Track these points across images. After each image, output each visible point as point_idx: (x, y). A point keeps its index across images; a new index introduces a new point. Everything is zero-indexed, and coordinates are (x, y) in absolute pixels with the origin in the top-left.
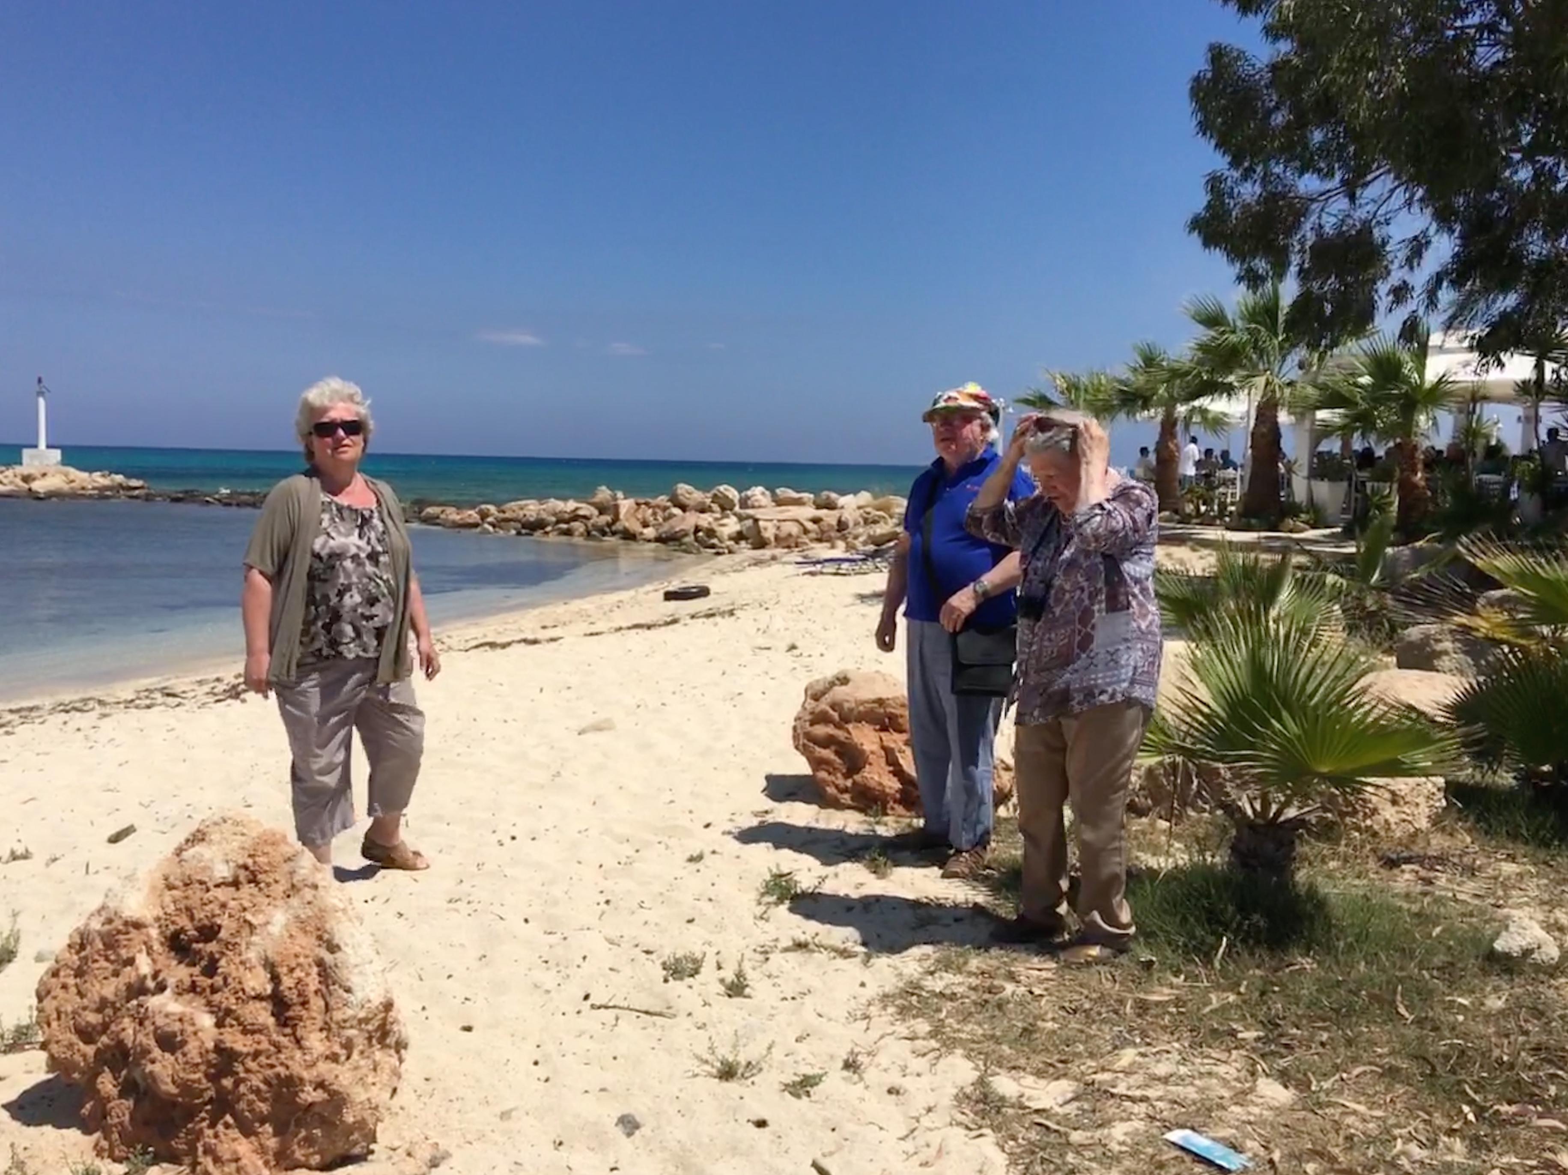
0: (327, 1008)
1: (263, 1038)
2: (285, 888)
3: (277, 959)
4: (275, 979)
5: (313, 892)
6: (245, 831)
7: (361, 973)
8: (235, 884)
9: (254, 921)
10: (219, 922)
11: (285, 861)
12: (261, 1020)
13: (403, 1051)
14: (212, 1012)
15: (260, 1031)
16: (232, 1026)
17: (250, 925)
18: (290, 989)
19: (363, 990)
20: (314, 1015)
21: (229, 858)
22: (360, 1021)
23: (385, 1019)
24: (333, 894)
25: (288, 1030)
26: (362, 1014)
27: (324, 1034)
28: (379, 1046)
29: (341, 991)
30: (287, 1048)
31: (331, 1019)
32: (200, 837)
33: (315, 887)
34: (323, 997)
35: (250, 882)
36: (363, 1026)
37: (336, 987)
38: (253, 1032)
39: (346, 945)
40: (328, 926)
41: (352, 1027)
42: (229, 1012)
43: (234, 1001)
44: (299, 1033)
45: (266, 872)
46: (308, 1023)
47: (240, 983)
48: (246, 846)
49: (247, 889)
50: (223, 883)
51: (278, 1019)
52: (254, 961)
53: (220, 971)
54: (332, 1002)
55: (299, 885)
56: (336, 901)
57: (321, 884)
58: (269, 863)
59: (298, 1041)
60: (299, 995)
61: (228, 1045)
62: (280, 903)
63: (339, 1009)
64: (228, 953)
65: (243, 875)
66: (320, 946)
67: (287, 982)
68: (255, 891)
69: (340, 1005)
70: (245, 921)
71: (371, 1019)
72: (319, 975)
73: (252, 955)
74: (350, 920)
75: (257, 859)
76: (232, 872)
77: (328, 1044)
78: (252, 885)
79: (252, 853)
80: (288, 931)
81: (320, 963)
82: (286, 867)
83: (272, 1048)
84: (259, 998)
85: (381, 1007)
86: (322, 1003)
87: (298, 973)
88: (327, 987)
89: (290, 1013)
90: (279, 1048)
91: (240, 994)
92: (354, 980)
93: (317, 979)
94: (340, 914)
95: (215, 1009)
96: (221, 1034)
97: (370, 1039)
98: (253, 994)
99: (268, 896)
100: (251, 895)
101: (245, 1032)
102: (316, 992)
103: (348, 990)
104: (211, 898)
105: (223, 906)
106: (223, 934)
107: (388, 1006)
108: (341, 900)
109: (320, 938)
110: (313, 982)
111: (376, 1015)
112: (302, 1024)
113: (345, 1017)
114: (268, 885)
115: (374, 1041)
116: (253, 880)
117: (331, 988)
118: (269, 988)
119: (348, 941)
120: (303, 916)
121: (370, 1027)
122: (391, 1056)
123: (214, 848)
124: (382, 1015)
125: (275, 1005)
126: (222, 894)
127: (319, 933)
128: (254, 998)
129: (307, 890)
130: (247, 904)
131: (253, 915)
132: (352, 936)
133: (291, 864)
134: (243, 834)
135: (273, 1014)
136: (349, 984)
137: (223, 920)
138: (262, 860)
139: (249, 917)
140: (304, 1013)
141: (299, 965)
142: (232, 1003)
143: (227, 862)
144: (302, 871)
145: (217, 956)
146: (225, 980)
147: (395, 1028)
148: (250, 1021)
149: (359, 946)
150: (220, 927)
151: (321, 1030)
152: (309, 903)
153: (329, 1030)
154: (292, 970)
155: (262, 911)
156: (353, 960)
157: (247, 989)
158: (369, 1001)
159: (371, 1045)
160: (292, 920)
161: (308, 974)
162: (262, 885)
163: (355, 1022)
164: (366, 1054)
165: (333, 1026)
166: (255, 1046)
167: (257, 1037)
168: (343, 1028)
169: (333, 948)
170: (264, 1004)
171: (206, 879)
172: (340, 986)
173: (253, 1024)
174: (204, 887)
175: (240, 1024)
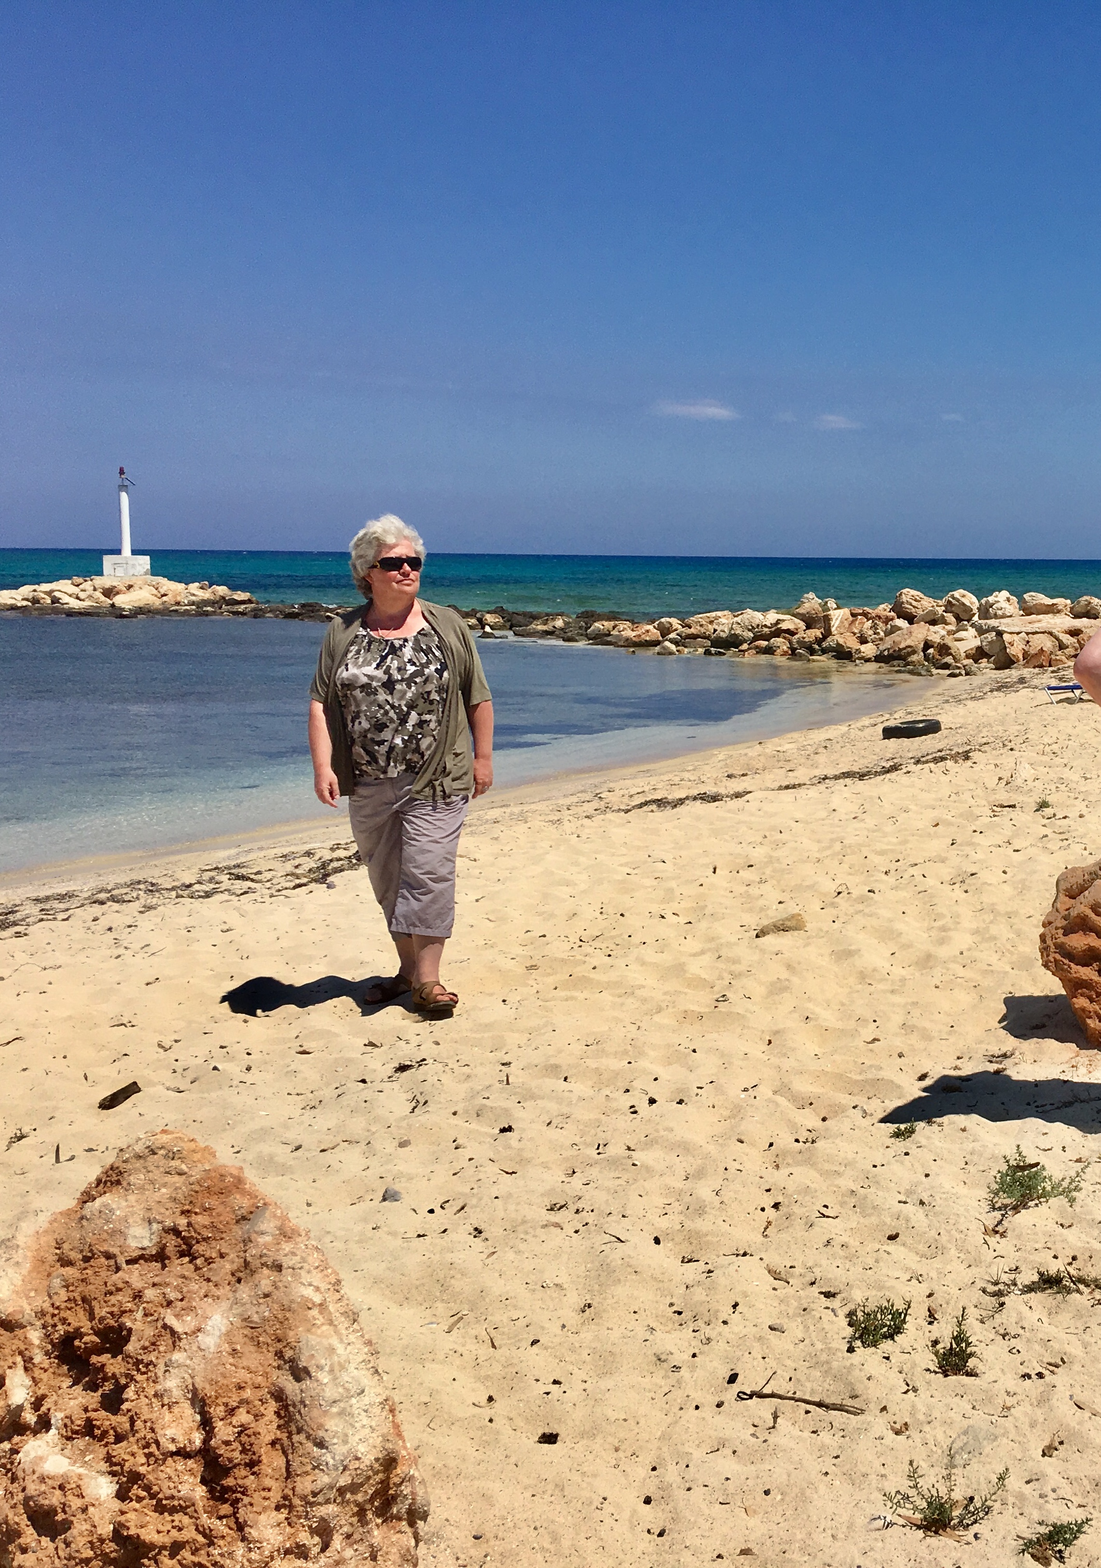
0: (289, 1475)
1: (186, 1520)
2: (235, 1267)
3: (210, 1392)
4: (206, 1424)
5: (274, 1276)
6: (184, 1167)
7: (342, 1413)
8: (161, 1257)
9: (178, 1327)
10: (129, 1324)
11: (238, 1222)
12: (185, 1490)
13: (420, 1524)
14: (113, 1474)
15: (182, 1509)
16: (139, 1499)
17: (173, 1332)
18: (227, 1443)
19: (345, 1442)
20: (268, 1482)
21: (154, 1215)
22: (341, 1491)
23: (385, 1483)
24: (306, 1278)
25: (226, 1509)
26: (345, 1480)
27: (284, 1513)
28: (379, 1521)
29: (309, 1445)
30: (223, 1537)
31: (293, 1489)
32: (115, 1178)
33: (279, 1268)
34: (285, 1453)
35: (182, 1254)
36: (348, 1496)
37: (302, 1437)
38: (173, 1510)
39: (320, 1368)
40: (291, 1336)
41: (328, 1502)
42: (135, 1477)
43: (144, 1460)
44: (242, 1513)
45: (206, 1239)
46: (257, 1497)
47: (153, 1430)
48: (180, 1196)
49: (179, 1267)
50: (142, 1257)
51: (211, 1491)
52: (177, 1394)
53: (125, 1406)
54: (295, 1465)
55: (255, 1263)
56: (309, 1292)
57: (286, 1262)
58: (213, 1226)
59: (240, 1527)
60: (244, 1451)
61: (131, 1532)
62: (224, 1291)
63: (307, 1473)
64: (139, 1377)
65: (172, 1243)
66: (279, 1368)
67: (224, 1431)
68: (188, 1270)
69: (309, 1467)
70: (165, 1327)
71: (362, 1485)
72: (277, 1413)
73: (172, 1384)
74: (331, 1323)
75: (194, 1218)
76: (155, 1239)
77: (288, 1529)
78: (187, 1259)
79: (187, 1207)
80: (230, 1343)
81: (279, 1395)
82: (238, 1232)
83: (201, 1539)
84: (182, 1453)
85: (376, 1466)
86: (280, 1461)
87: (242, 1417)
88: (290, 1437)
89: (229, 1482)
90: (210, 1538)
91: (153, 1448)
92: (333, 1426)
93: (276, 1422)
94: (315, 1312)
95: (117, 1468)
96: (123, 1513)
97: (361, 1513)
98: (173, 1448)
99: (208, 1280)
100: (184, 1277)
101: (160, 1509)
102: (273, 1443)
103: (321, 1444)
104: (121, 1285)
105: (138, 1296)
106: (131, 1347)
107: (389, 1462)
108: (317, 1289)
109: (279, 1355)
110: (268, 1428)
111: (369, 1478)
112: (246, 1500)
113: (319, 1485)
114: (209, 1261)
115: (370, 1515)
116: (187, 1252)
117: (296, 1438)
118: (198, 1439)
119: (323, 1362)
120: (255, 1318)
121: (360, 1497)
122: (400, 1532)
123: (132, 1198)
124: (379, 1477)
125: (206, 1466)
126: (135, 1276)
127: (280, 1346)
128: (173, 1454)
129: (266, 1271)
130: (173, 1295)
131: (177, 1316)
132: (332, 1350)
133: (247, 1226)
134: (181, 1174)
135: (203, 1481)
136: (321, 1433)
137: (135, 1322)
138: (201, 1220)
139: (171, 1321)
140: (251, 1481)
141: (242, 1402)
142: (139, 1463)
143: (150, 1222)
144: (262, 1240)
145: (123, 1381)
146: (132, 1422)
147: (406, 1489)
148: (168, 1493)
149: (342, 1367)
150: (130, 1330)
151: (278, 1508)
152: (266, 1296)
153: (291, 1507)
154: (231, 1411)
155: (192, 1309)
156: (330, 1393)
157: (162, 1441)
158: (357, 1459)
159: (363, 1521)
160: (237, 1321)
161: (257, 1416)
162: (199, 1262)
163: (332, 1494)
164: (356, 1536)
165: (296, 1501)
166: (174, 1533)
167: (177, 1517)
168: (312, 1504)
169: (299, 1373)
170: (191, 1463)
171: (115, 1250)
172: (308, 1437)
173: (172, 1497)
174: (112, 1262)
175: (152, 1496)
